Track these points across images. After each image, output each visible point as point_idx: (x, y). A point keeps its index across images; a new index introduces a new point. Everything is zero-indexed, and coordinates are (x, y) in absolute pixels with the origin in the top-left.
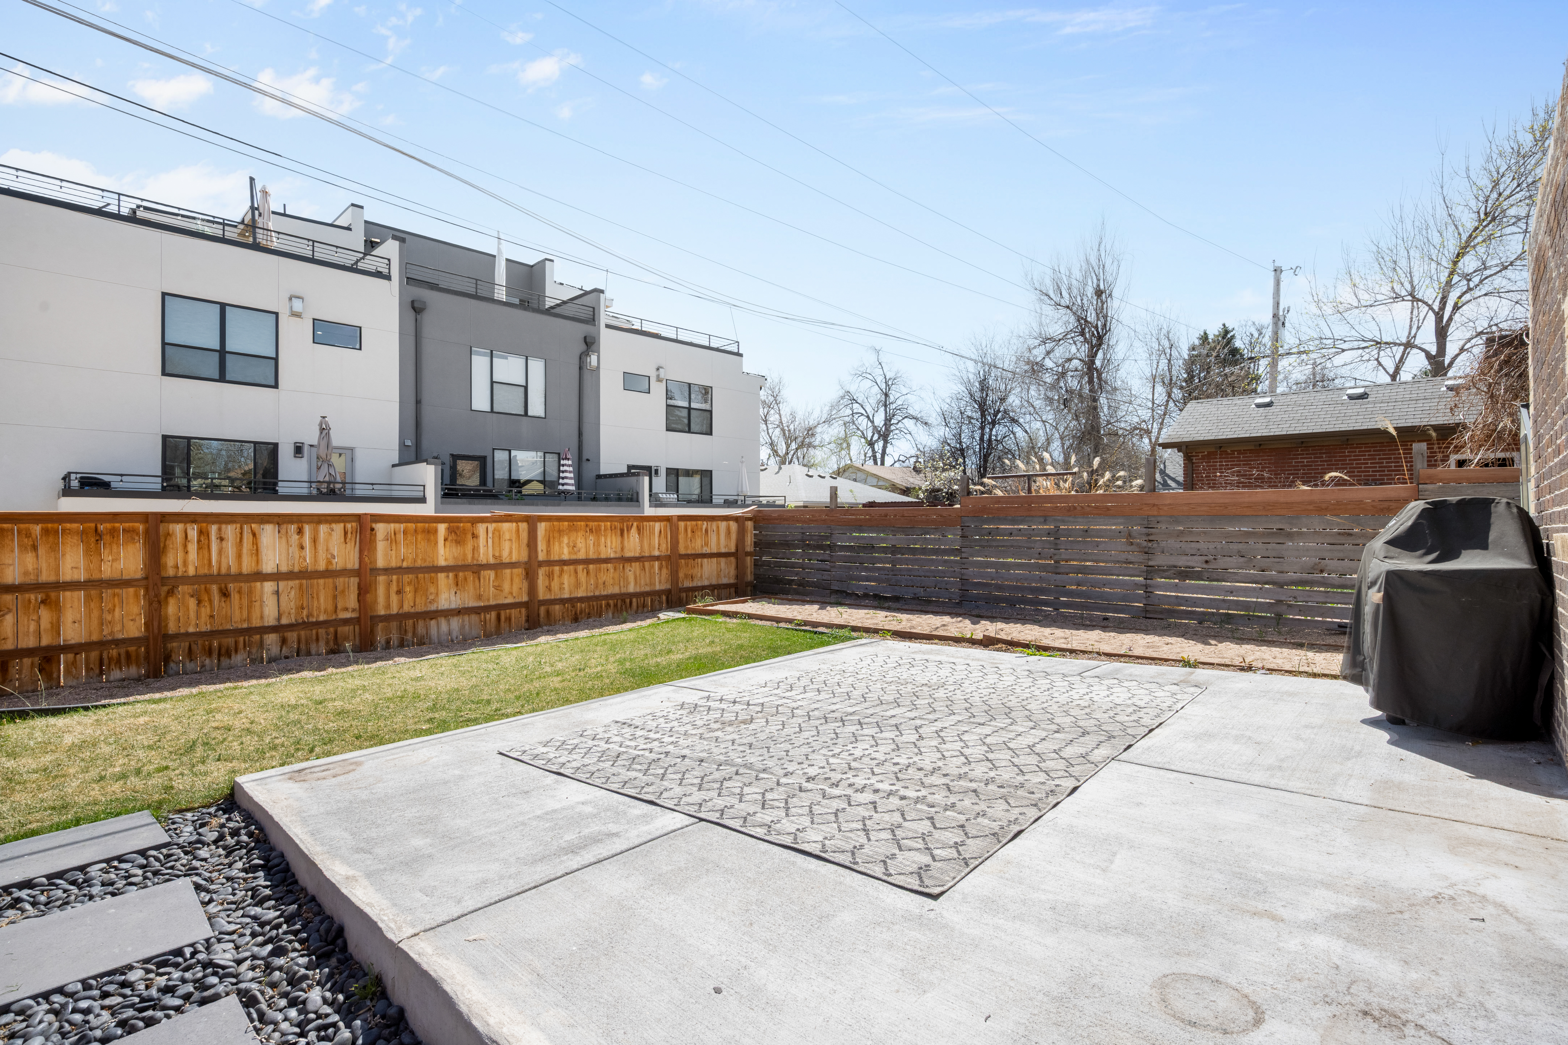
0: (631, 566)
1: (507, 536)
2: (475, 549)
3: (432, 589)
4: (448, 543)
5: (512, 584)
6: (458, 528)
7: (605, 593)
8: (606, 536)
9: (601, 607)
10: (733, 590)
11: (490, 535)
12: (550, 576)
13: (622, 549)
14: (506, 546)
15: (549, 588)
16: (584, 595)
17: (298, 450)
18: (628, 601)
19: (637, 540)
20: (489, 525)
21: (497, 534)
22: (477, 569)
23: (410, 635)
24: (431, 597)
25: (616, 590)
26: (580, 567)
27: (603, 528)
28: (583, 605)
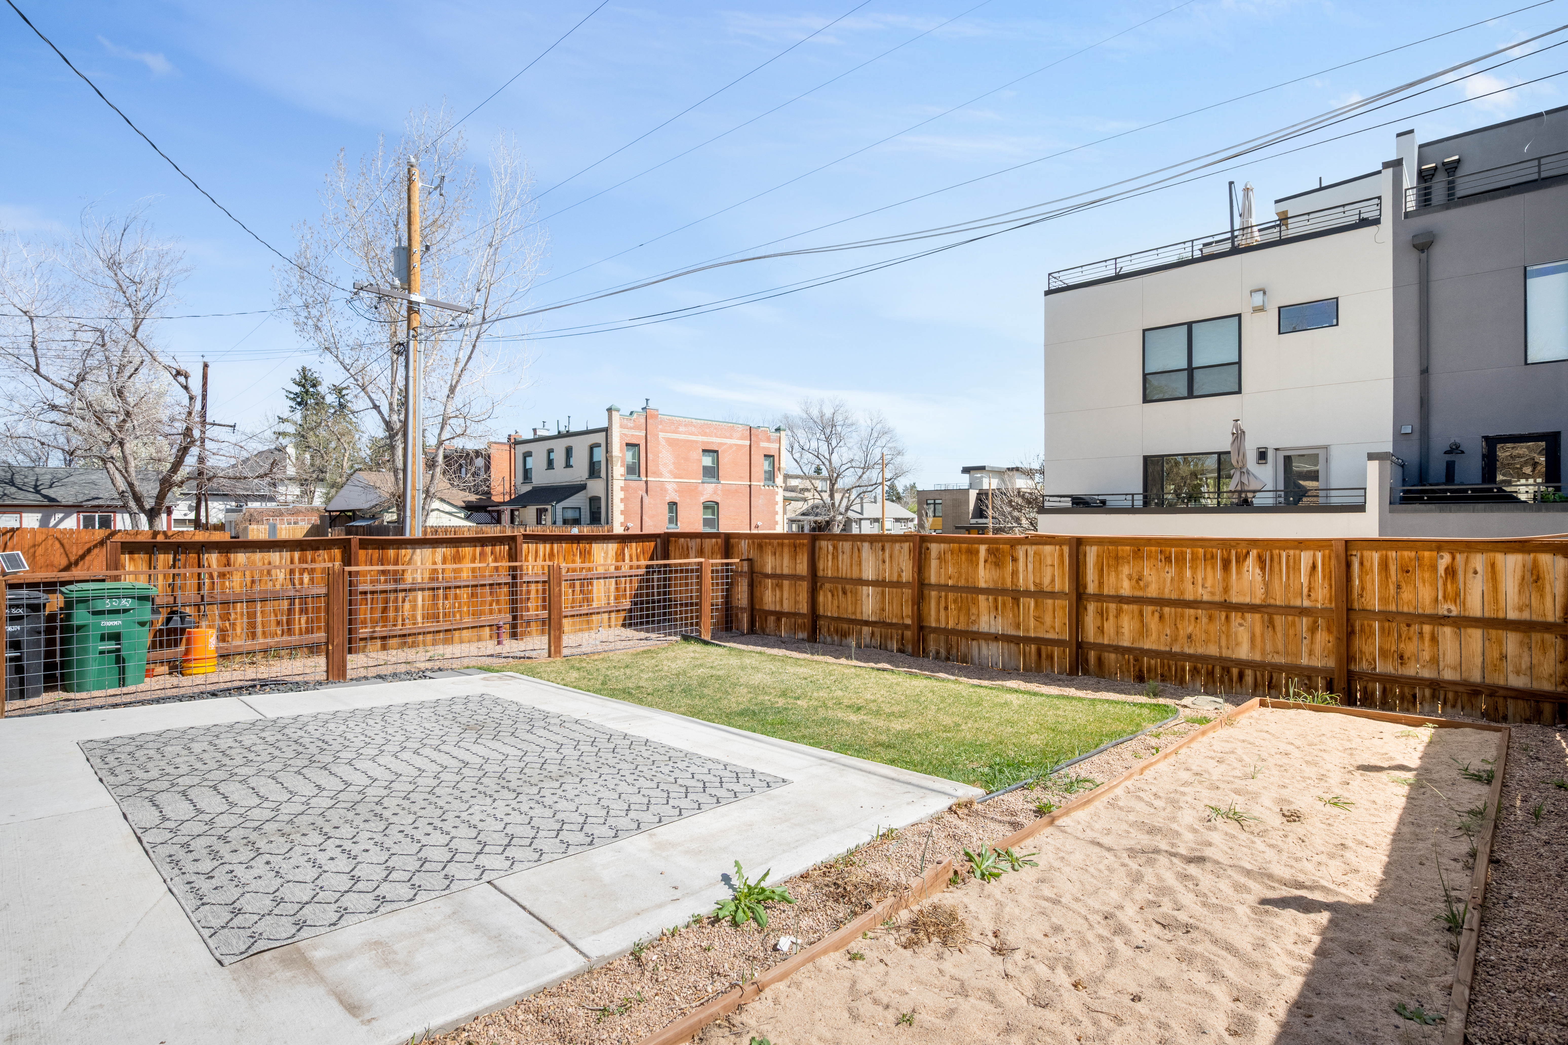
0: (1243, 618)
1: (1049, 562)
2: (1015, 573)
3: (974, 610)
4: (988, 565)
5: (1054, 617)
6: (998, 550)
7: (1191, 651)
8: (1194, 569)
9: (1183, 670)
10: (1547, 708)
11: (1030, 559)
12: (1102, 614)
13: (1226, 590)
14: (1048, 573)
15: (1101, 630)
16: (1154, 647)
17: (1262, 456)
18: (1235, 671)
19: (1259, 578)
20: (1029, 548)
21: (1038, 558)
22: (1016, 595)
23: (955, 651)
24: (973, 618)
25: (1213, 650)
26: (1148, 609)
27: (1188, 556)
28: (1153, 662)
